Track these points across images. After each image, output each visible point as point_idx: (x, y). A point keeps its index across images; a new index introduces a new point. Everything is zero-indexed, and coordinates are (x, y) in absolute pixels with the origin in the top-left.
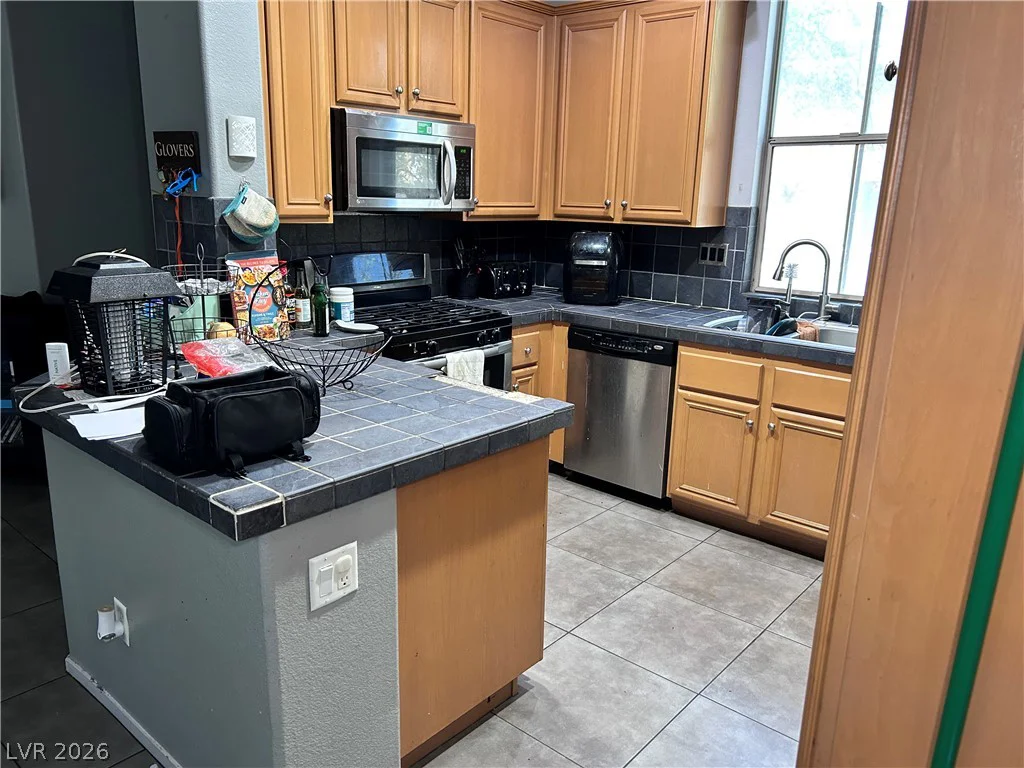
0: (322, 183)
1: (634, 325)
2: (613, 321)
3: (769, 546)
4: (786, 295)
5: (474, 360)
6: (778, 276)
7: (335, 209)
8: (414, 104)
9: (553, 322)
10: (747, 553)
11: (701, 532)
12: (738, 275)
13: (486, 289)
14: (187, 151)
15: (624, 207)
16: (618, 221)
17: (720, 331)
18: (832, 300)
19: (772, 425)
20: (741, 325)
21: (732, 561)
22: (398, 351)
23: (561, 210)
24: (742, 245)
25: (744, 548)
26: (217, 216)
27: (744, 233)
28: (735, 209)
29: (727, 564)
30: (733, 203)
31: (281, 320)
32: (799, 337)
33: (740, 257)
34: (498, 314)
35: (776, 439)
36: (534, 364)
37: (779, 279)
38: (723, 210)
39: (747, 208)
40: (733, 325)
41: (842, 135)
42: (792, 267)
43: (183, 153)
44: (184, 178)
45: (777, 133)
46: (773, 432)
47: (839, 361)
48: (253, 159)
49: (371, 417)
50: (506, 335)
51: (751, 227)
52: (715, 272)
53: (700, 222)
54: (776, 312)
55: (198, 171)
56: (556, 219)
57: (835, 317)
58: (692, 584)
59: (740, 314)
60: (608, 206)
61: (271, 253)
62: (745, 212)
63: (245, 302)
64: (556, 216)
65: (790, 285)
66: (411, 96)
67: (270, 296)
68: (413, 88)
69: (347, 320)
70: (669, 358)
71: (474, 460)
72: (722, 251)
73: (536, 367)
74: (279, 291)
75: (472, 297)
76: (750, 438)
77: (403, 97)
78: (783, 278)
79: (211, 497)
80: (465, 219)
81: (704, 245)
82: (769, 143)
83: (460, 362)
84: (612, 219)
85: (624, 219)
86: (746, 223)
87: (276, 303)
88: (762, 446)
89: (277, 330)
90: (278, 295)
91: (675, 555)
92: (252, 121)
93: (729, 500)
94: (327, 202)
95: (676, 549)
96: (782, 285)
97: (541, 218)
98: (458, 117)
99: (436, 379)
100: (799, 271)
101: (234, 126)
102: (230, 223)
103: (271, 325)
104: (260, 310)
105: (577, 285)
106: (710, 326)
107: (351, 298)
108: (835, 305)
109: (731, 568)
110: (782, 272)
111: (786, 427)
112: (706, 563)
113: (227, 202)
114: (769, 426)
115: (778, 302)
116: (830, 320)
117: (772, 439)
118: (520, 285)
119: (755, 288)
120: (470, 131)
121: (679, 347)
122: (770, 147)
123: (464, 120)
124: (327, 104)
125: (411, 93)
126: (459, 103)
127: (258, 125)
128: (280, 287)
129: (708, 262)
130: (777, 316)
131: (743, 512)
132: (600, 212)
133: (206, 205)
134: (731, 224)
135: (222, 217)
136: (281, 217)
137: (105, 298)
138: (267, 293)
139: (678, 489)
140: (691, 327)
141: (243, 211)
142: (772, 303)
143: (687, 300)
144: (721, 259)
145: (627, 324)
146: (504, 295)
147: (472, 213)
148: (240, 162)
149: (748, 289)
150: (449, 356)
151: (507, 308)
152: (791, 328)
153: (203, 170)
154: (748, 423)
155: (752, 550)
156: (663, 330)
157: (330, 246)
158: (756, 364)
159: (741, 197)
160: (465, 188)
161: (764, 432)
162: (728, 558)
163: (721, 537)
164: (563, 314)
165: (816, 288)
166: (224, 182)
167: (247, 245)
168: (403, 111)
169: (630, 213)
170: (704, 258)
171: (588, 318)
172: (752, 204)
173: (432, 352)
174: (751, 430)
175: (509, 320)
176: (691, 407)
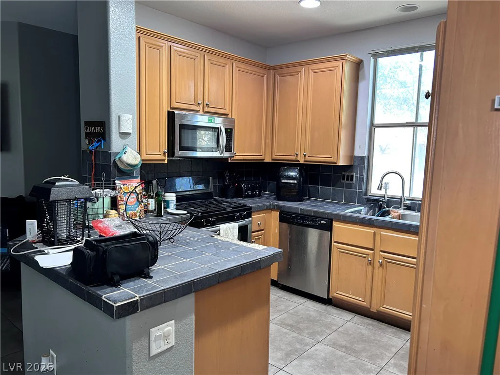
0: (162, 145)
1: (311, 211)
2: (301, 209)
3: (381, 323)
4: (384, 197)
5: (233, 228)
6: (380, 188)
7: (168, 157)
8: (206, 109)
9: (272, 210)
10: (371, 327)
11: (347, 316)
12: (361, 188)
13: (239, 194)
14: (99, 130)
15: (305, 155)
16: (302, 162)
17: (353, 214)
18: (407, 199)
19: (381, 261)
20: (363, 212)
21: (364, 331)
22: (196, 223)
23: (275, 157)
24: (362, 173)
25: (369, 324)
26: (112, 160)
27: (362, 168)
28: (358, 157)
29: (361, 332)
30: (356, 154)
31: (140, 209)
32: (392, 218)
33: (361, 179)
34: (245, 206)
35: (383, 268)
36: (263, 230)
37: (380, 190)
38: (352, 157)
39: (363, 157)
40: (359, 212)
41: (407, 123)
42: (387, 184)
43: (98, 131)
44: (97, 142)
45: (376, 122)
46: (381, 265)
47: (412, 229)
48: (130, 134)
49: (183, 256)
50: (249, 216)
51: (366, 165)
52: (349, 186)
53: (342, 162)
54: (380, 206)
55: (104, 139)
56: (273, 161)
57: (408, 208)
58: (344, 343)
59: (362, 206)
60: (297, 155)
61: (136, 177)
62: (363, 158)
63: (123, 200)
64: (273, 160)
65: (386, 192)
66: (205, 105)
67: (135, 197)
68: (206, 102)
69: (172, 209)
70: (329, 228)
71: (234, 278)
72: (352, 176)
73: (263, 231)
74: (140, 195)
75: (233, 198)
76: (370, 267)
77: (201, 106)
78: (382, 189)
79: (103, 296)
80: (229, 161)
81: (344, 173)
82: (373, 126)
83: (226, 229)
84: (299, 161)
85: (305, 161)
86: (363, 163)
87: (138, 201)
88: (376, 271)
89: (138, 214)
90: (139, 197)
91: (334, 328)
92: (131, 116)
93: (361, 299)
94: (164, 153)
95: (335, 325)
96: (382, 192)
97: (266, 161)
98: (227, 115)
99: (215, 237)
100: (390, 185)
101: (122, 118)
102: (118, 163)
103: (136, 211)
104: (131, 204)
105: (283, 192)
106: (348, 212)
107: (175, 198)
108: (408, 202)
109: (363, 335)
110: (381, 186)
111: (388, 262)
112: (350, 332)
113: (117, 154)
114: (379, 262)
115: (380, 201)
116: (406, 209)
117: (381, 268)
118: (256, 192)
119: (369, 194)
120: (232, 121)
121: (333, 222)
122: (373, 128)
123: (230, 116)
124: (166, 109)
125: (205, 104)
126: (227, 109)
127: (133, 118)
128: (140, 193)
129: (346, 181)
130: (380, 207)
131: (368, 306)
132: (293, 158)
133: (107, 155)
134: (356, 164)
135: (114, 160)
136: (142, 160)
137: (57, 199)
138: (134, 196)
139: (335, 294)
140: (338, 212)
141: (125, 158)
142: (378, 201)
143: (336, 199)
144: (352, 180)
145: (307, 211)
146: (248, 197)
147: (233, 158)
148: (125, 135)
149: (366, 194)
150: (221, 226)
151: (249, 203)
152: (388, 213)
153: (107, 138)
154: (368, 260)
155: (373, 326)
156: (325, 213)
157: (165, 174)
158: (371, 230)
159: (360, 151)
160: (230, 147)
161: (377, 265)
162: (361, 329)
163: (358, 319)
164: (276, 205)
165: (398, 194)
166: (116, 144)
167: (126, 173)
168: (201, 112)
169: (308, 158)
170: (344, 179)
171: (288, 207)
172: (366, 154)
173: (213, 224)
174: (370, 263)
175: (251, 208)
176: (340, 252)
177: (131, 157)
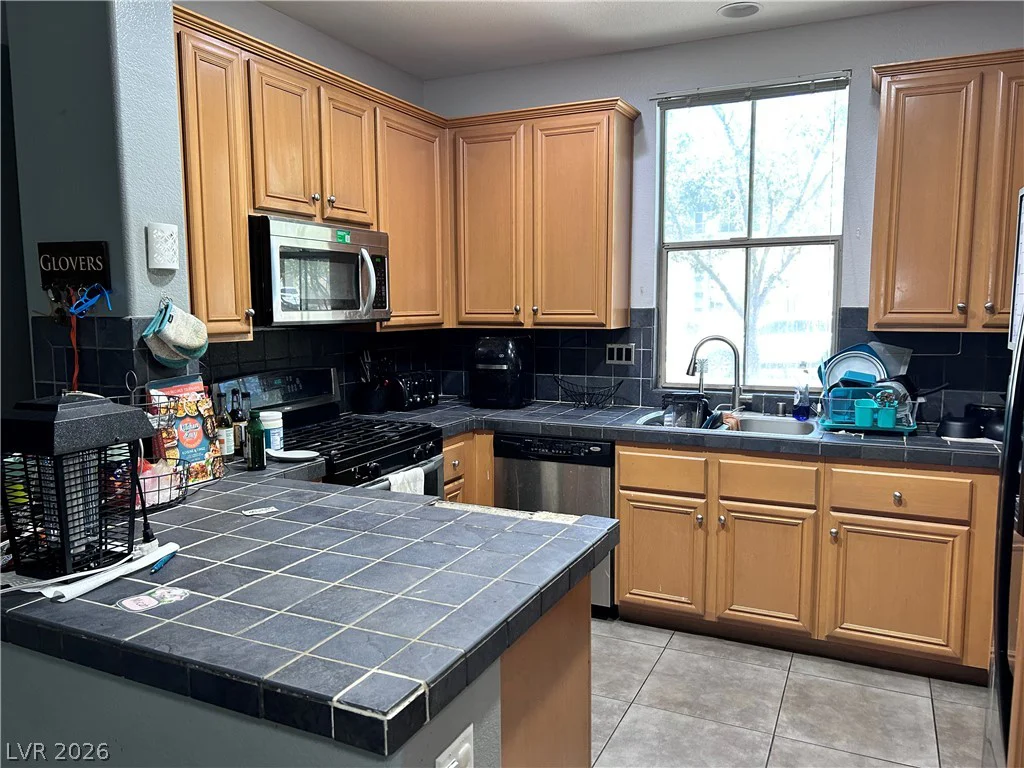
0: (242, 297)
1: (566, 428)
3: (728, 642)
4: (698, 389)
5: (415, 480)
6: (691, 371)
7: (254, 326)
8: (329, 212)
9: (475, 431)
10: (712, 654)
11: (658, 638)
12: (647, 373)
13: (396, 402)
14: (91, 263)
15: (535, 312)
16: (528, 325)
17: (648, 427)
18: (745, 391)
19: (722, 518)
20: (671, 424)
21: (705, 664)
22: (334, 475)
23: (465, 317)
24: (648, 344)
25: (707, 648)
26: (136, 338)
27: (650, 332)
28: (639, 310)
29: (698, 669)
30: (635, 305)
31: (213, 455)
32: (729, 429)
33: (648, 356)
34: (427, 427)
35: (728, 531)
36: (459, 478)
37: (693, 375)
38: (629, 313)
39: (650, 310)
40: (660, 421)
41: (732, 240)
42: (703, 362)
43: (85, 266)
44: (91, 295)
45: (668, 239)
46: (723, 525)
47: (783, 449)
48: (172, 272)
50: (438, 449)
51: (655, 327)
52: (624, 371)
53: (613, 324)
54: (698, 404)
55: (108, 287)
56: (461, 327)
57: (748, 407)
58: (680, 696)
60: (518, 312)
61: (194, 378)
62: (649, 312)
63: (174, 438)
64: (460, 323)
65: (701, 380)
66: (326, 203)
67: (200, 428)
68: (328, 196)
69: (276, 449)
70: (607, 459)
72: (629, 351)
73: (462, 481)
74: (209, 422)
75: (381, 411)
76: (700, 532)
77: (318, 203)
78: (696, 373)
79: (335, 699)
80: (378, 330)
81: (609, 346)
82: (663, 249)
83: (403, 483)
84: (522, 324)
85: (535, 324)
86: (651, 323)
87: (206, 435)
88: (712, 539)
89: (209, 468)
90: (209, 426)
91: (647, 667)
92: (175, 228)
93: (683, 599)
94: (248, 315)
95: (645, 661)
96: (694, 380)
97: (445, 326)
98: (368, 225)
99: (436, 505)
100: (710, 366)
101: (155, 235)
102: (153, 346)
103: (203, 462)
104: (191, 446)
105: (486, 392)
106: (640, 423)
107: (280, 423)
108: (749, 396)
109: (706, 672)
110: (695, 369)
111: (736, 518)
112: (681, 672)
113: (147, 322)
114: (720, 519)
116: (744, 410)
117: (723, 533)
119: (662, 384)
120: (383, 239)
121: (616, 447)
122: (665, 251)
123: (374, 229)
124: (246, 211)
125: (325, 200)
126: (369, 212)
127: (180, 233)
128: (210, 416)
129: (615, 362)
130: (706, 412)
131: (701, 612)
132: (510, 318)
133: (121, 327)
134: (636, 325)
135: (142, 338)
136: (210, 335)
138: (197, 425)
139: (628, 595)
140: (627, 426)
141: (171, 331)
144: (628, 358)
145: (559, 427)
146: (415, 406)
147: (385, 323)
148: (161, 275)
149: (656, 387)
150: (391, 477)
151: (432, 418)
152: (717, 422)
153: (115, 284)
154: (697, 519)
155: (716, 650)
156: (598, 430)
157: (234, 366)
158: (698, 458)
159: (642, 300)
160: (382, 297)
161: (713, 525)
162: (696, 661)
163: (679, 639)
164: (486, 421)
165: (728, 381)
166: (143, 300)
167: (168, 371)
168: (318, 219)
169: (541, 318)
170: (611, 358)
171: (514, 424)
172: (654, 306)
173: (373, 475)
174: (701, 524)
175: (439, 431)
176: (635, 507)
177: (187, 331)
